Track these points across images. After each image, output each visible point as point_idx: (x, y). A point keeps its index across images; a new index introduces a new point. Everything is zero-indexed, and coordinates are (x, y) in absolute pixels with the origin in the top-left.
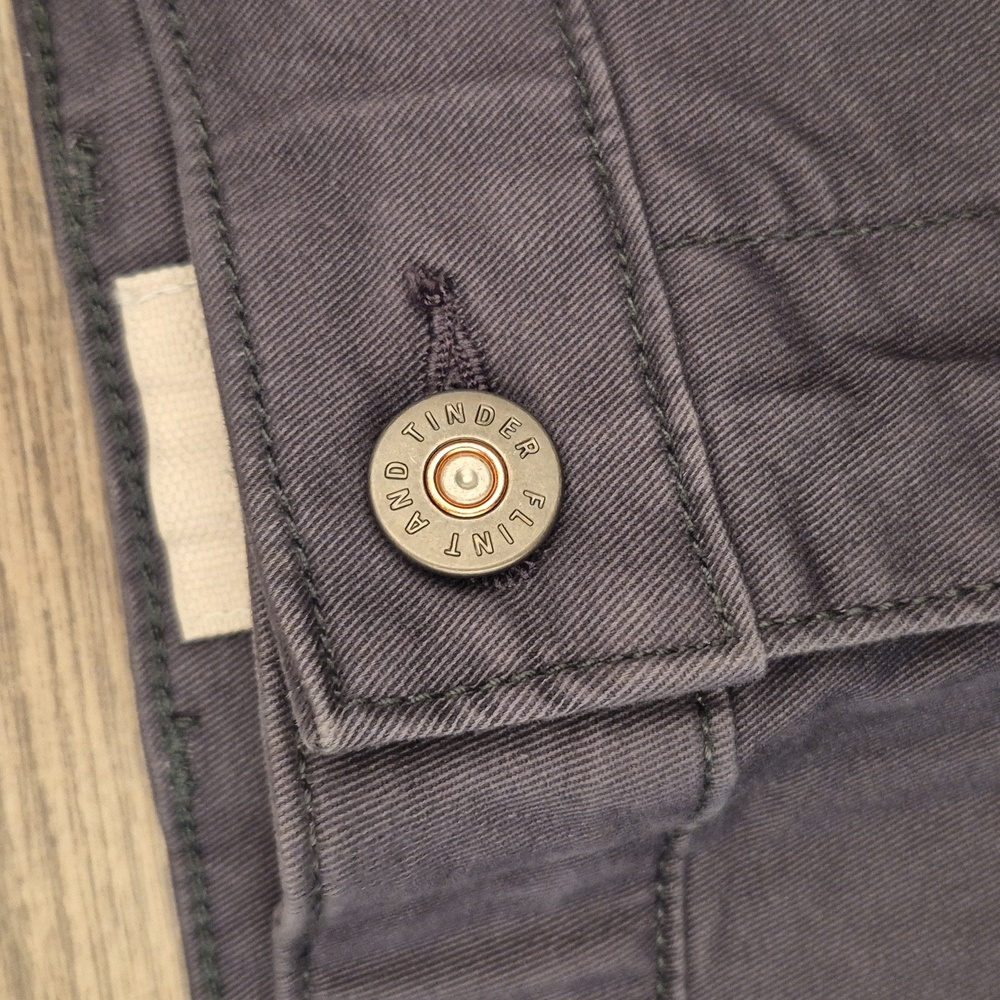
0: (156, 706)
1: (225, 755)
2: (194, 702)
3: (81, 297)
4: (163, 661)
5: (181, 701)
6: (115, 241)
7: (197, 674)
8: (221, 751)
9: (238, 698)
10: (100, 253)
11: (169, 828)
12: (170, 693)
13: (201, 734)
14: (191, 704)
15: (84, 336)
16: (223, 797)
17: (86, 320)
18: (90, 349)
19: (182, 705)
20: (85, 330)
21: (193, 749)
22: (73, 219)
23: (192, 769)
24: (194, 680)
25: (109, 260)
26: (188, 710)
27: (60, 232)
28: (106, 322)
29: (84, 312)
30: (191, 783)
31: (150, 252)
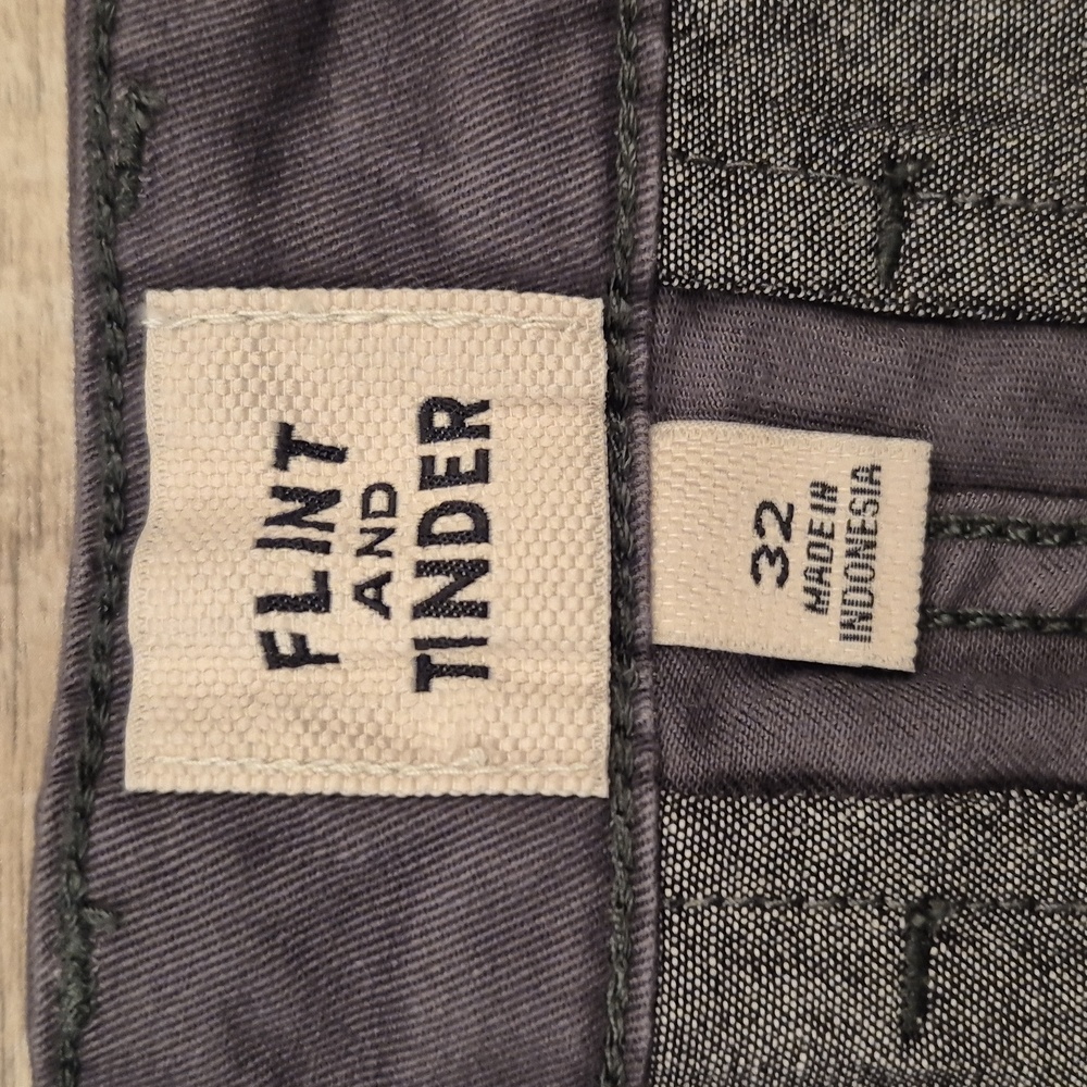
0: (58, 882)
1: (145, 977)
2: (117, 888)
3: (92, 305)
4: (84, 816)
5: (97, 884)
6: (154, 240)
7: (130, 847)
8: (141, 969)
9: (184, 895)
10: (131, 251)
11: (40, 1066)
12: (82, 868)
13: (117, 939)
14: (111, 891)
15: (86, 359)
16: (129, 1038)
17: (92, 339)
18: (89, 378)
19: (98, 889)
20: (89, 353)
21: (99, 958)
22: (101, 199)
23: (91, 987)
24: (124, 855)
25: (141, 263)
26: (105, 898)
27: (81, 212)
28: (121, 346)
29: (91, 328)
30: (86, 1009)
31: (201, 262)
